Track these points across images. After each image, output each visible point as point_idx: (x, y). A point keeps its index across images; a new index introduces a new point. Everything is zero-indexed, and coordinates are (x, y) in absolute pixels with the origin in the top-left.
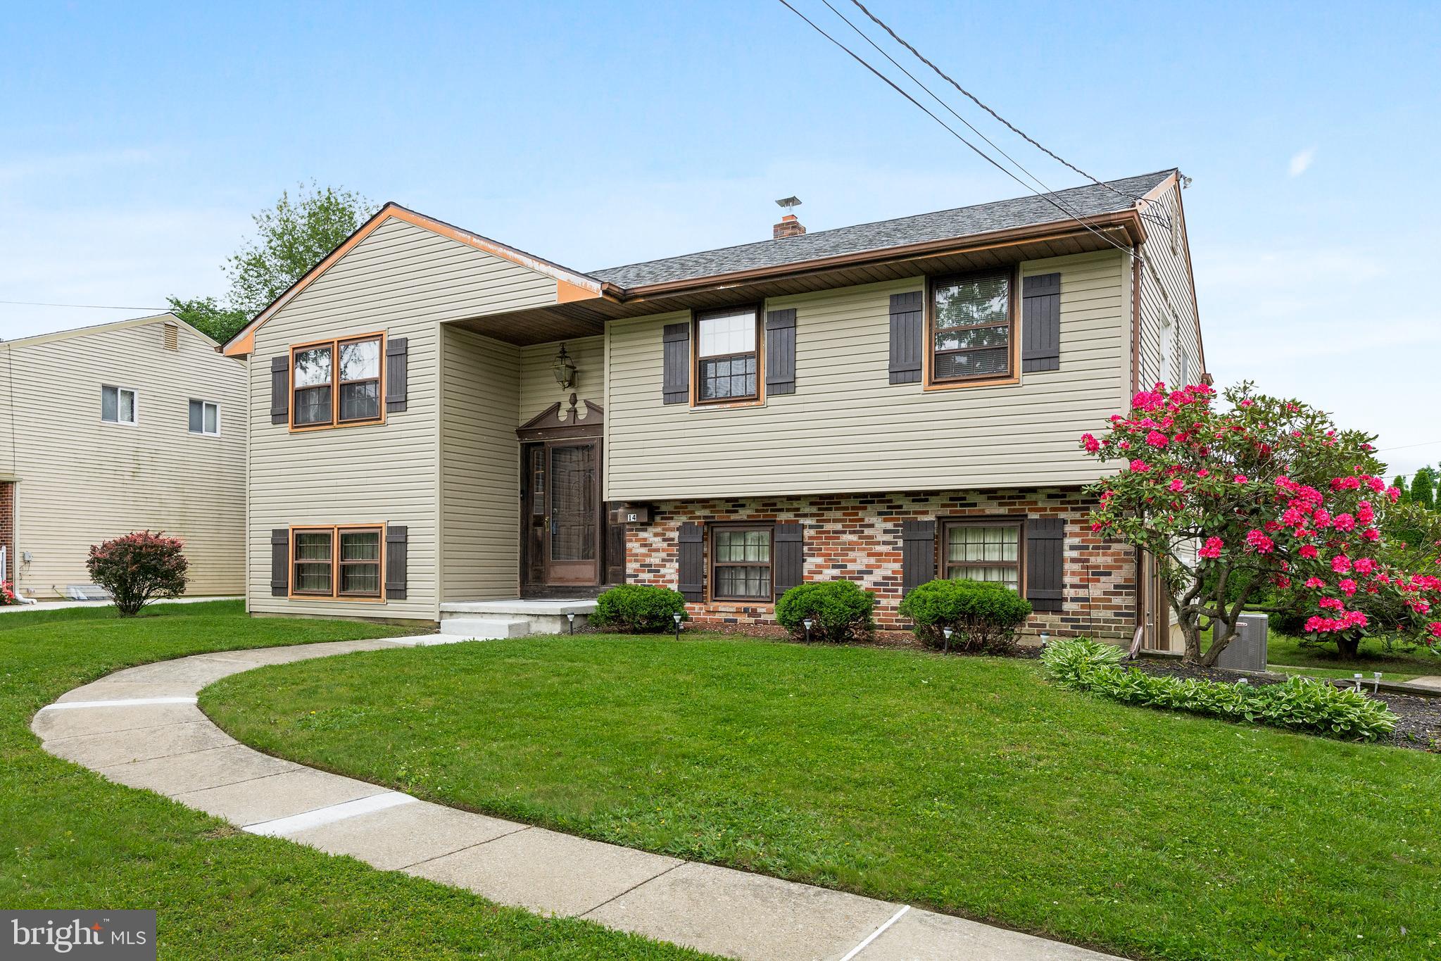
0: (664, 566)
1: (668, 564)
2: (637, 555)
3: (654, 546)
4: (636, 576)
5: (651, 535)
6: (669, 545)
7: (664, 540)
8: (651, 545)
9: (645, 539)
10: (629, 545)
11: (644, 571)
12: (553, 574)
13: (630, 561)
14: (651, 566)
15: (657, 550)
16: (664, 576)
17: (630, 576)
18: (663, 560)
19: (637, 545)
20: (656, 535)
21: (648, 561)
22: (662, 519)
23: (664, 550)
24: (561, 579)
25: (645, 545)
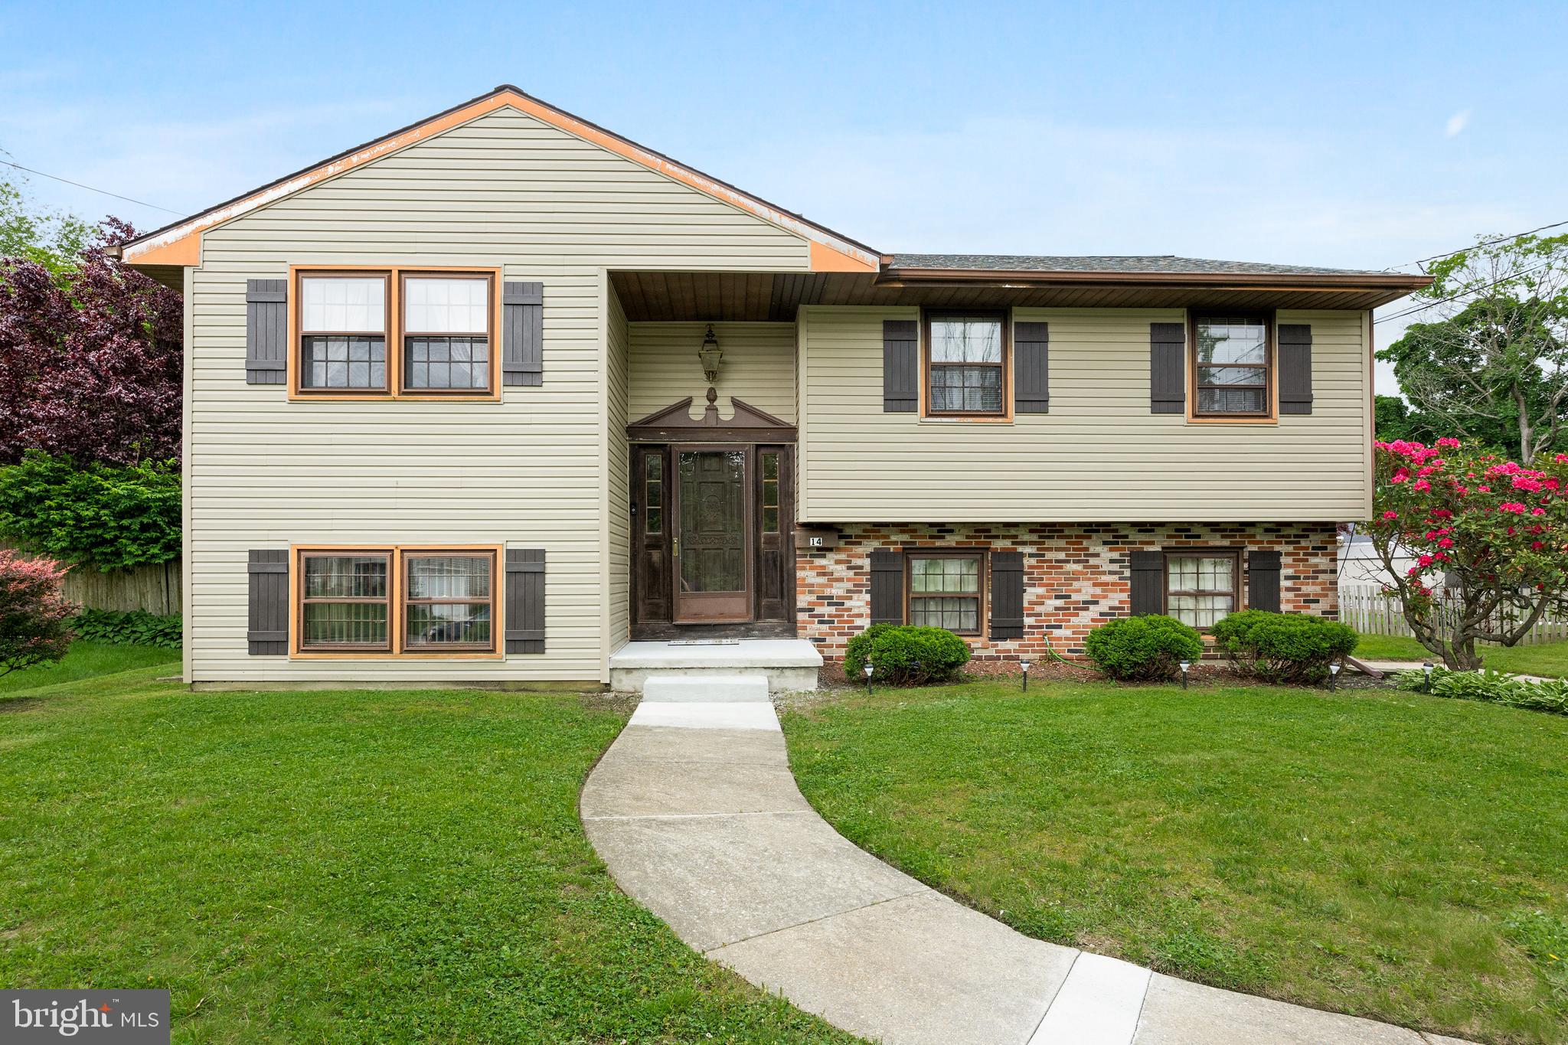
0: (850, 598)
1: (855, 596)
2: (812, 585)
3: (836, 575)
4: (812, 610)
5: (832, 562)
6: (856, 574)
7: (849, 568)
8: (832, 574)
9: (823, 567)
10: (800, 574)
11: (822, 605)
12: (683, 610)
13: (803, 593)
14: (832, 598)
15: (841, 580)
16: (849, 610)
17: (803, 610)
18: (848, 591)
19: (813, 573)
20: (838, 562)
21: (828, 592)
22: (847, 543)
23: (849, 580)
24: (696, 615)
25: (824, 574)
